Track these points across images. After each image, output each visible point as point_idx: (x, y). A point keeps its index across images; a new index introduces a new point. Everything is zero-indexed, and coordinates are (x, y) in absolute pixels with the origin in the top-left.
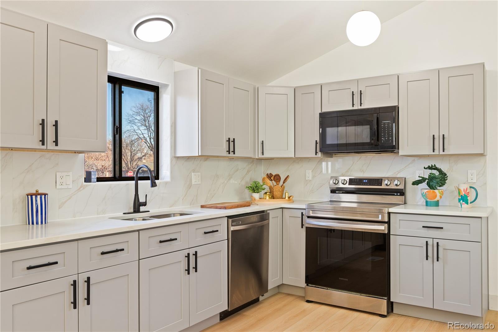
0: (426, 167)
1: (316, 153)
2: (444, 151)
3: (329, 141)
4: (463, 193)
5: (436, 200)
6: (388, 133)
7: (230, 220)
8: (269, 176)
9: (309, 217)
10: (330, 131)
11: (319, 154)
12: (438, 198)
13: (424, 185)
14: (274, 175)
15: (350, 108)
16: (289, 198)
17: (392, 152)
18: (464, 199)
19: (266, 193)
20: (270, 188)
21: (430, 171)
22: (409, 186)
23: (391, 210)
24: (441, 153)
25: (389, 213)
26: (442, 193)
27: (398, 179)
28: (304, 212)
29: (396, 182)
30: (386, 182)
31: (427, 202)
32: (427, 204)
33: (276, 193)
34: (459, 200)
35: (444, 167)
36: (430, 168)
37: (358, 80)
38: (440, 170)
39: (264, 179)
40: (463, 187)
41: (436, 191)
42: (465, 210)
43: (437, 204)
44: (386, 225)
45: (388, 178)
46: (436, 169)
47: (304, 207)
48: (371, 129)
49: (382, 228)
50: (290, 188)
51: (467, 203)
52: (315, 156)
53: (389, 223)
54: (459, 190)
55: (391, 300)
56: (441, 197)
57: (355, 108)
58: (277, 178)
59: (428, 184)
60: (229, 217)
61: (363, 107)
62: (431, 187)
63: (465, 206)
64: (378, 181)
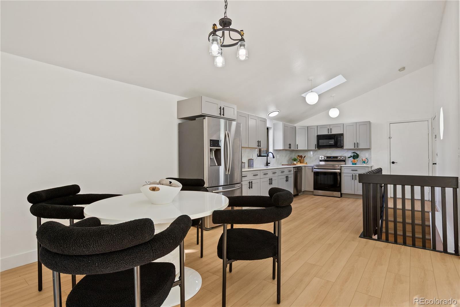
0: (352, 152)
1: (316, 148)
2: (358, 147)
3: (320, 144)
4: (364, 160)
5: (355, 163)
6: (340, 142)
7: (294, 168)
8: (299, 156)
9: (314, 168)
10: (320, 141)
11: (317, 149)
12: (356, 162)
13: (351, 158)
14: (300, 155)
15: (327, 134)
16: (306, 163)
17: (341, 148)
18: (364, 162)
19: (298, 161)
20: (300, 160)
21: (353, 154)
22: (347, 159)
23: (341, 165)
24: (357, 148)
25: (341, 166)
26: (357, 161)
27: (343, 156)
28: (313, 167)
29: (342, 158)
30: (339, 157)
31: (353, 163)
32: (353, 164)
33: (302, 162)
34: (363, 163)
35: (358, 152)
36: (353, 153)
37: (330, 125)
38: (357, 154)
39: (297, 157)
40: (364, 159)
41: (355, 160)
42: (364, 165)
43: (356, 164)
44: (340, 170)
45: (340, 156)
46: (356, 153)
47: (313, 165)
48: (334, 140)
49: (339, 171)
50: (306, 160)
51: (365, 163)
52: (315, 149)
53: (341, 169)
54: (363, 160)
55: (342, 193)
56: (357, 162)
57: (329, 134)
58: (301, 157)
59: (353, 158)
60: (294, 167)
61: (332, 133)
62: (354, 159)
63: (364, 164)
64: (337, 157)
